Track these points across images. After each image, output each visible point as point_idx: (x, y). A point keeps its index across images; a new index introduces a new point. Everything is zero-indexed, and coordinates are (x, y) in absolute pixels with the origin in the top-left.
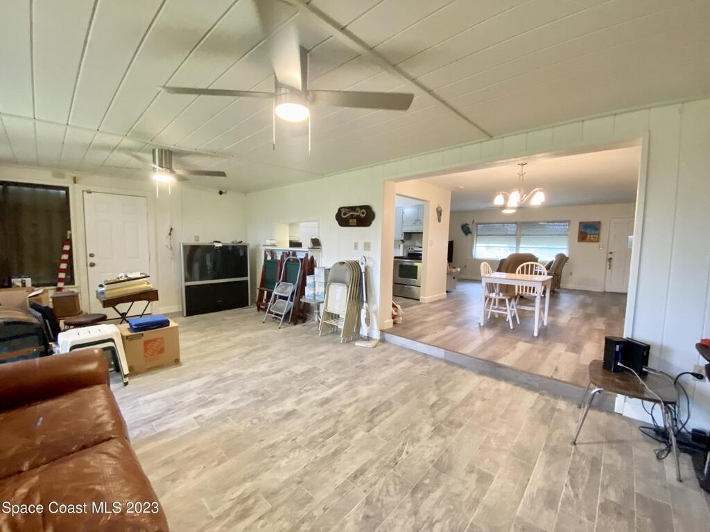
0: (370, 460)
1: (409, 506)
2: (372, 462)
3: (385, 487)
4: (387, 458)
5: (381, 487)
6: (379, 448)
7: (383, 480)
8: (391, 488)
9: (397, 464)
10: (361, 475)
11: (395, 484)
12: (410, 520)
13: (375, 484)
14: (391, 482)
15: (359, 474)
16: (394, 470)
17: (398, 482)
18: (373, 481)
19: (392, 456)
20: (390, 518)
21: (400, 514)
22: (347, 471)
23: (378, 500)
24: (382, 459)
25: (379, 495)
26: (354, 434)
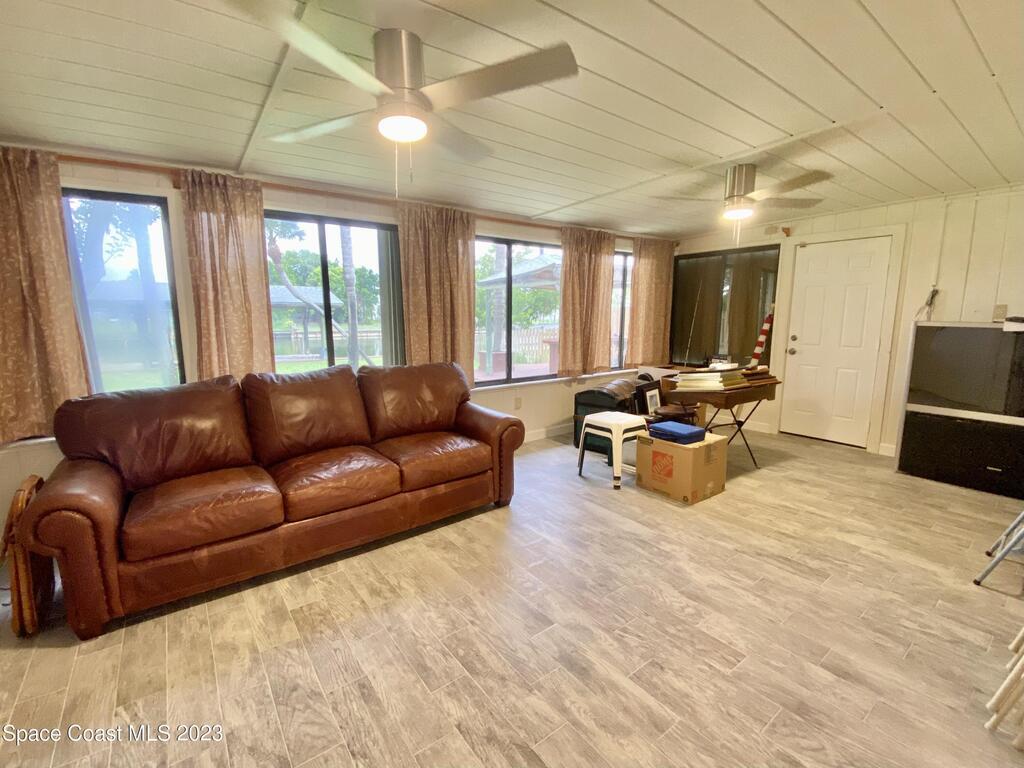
0: (385, 713)
1: (269, 745)
2: (378, 715)
3: (322, 721)
4: (375, 742)
5: (326, 715)
6: (405, 735)
7: (335, 722)
8: (314, 730)
9: (353, 755)
10: (363, 694)
11: (314, 737)
12: (250, 737)
13: (335, 709)
14: (324, 732)
15: (365, 691)
16: (342, 746)
17: (319, 743)
18: (342, 707)
19: (376, 753)
20: (274, 715)
21: (269, 728)
22: (380, 678)
23: (308, 707)
24: (377, 733)
25: (315, 711)
26: (459, 700)
